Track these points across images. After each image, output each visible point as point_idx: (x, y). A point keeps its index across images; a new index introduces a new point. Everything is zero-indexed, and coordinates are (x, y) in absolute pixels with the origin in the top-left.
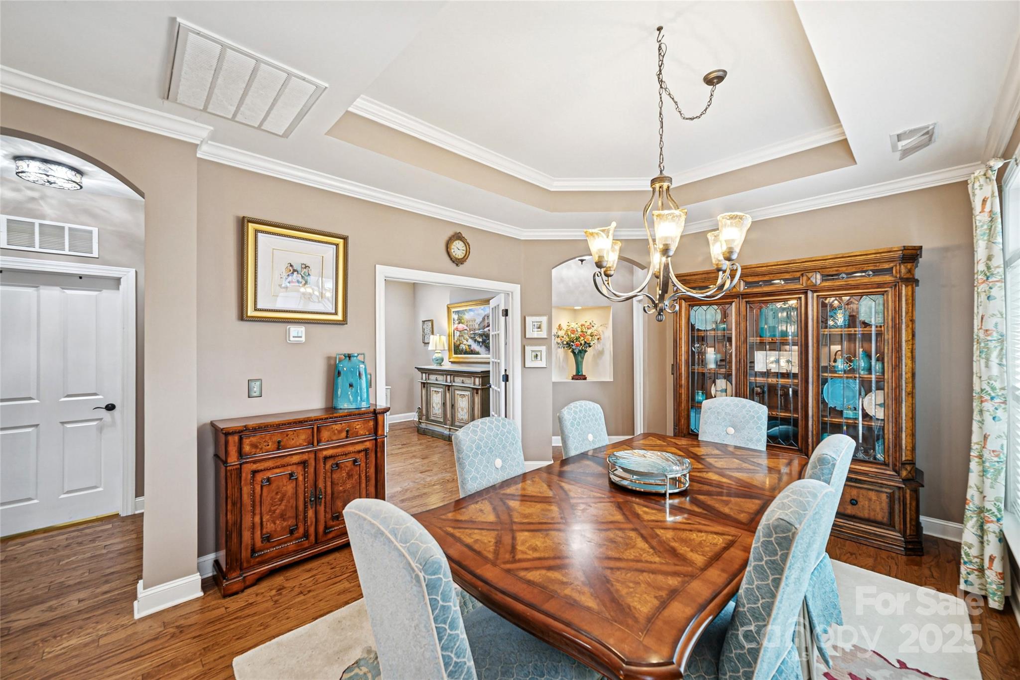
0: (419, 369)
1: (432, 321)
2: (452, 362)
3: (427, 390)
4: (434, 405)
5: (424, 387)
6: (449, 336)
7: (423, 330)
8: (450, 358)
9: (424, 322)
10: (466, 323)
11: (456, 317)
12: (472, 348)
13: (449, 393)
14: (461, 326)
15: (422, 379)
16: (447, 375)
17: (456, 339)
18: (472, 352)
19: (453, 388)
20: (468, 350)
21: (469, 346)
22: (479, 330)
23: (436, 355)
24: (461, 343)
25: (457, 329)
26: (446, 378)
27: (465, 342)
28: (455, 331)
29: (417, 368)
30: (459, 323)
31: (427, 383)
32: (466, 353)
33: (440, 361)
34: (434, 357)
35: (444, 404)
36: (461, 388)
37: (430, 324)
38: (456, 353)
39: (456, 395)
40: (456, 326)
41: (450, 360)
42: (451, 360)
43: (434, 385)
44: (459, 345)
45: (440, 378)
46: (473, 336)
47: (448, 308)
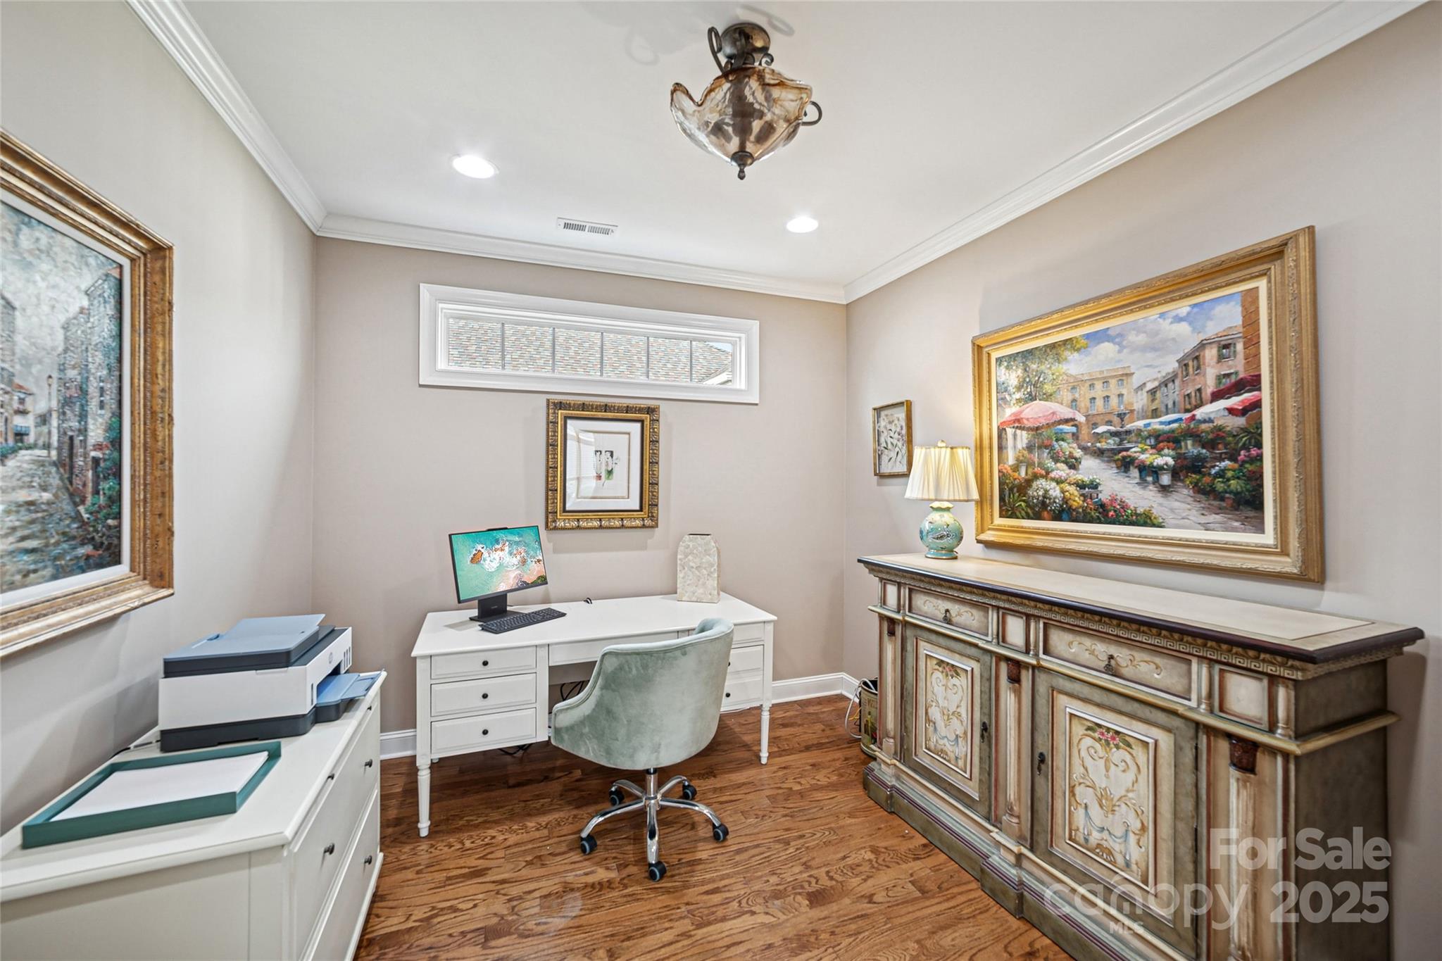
0: (873, 567)
1: (908, 406)
2: (989, 545)
3: (903, 648)
4: (935, 713)
5: (892, 633)
6: (980, 448)
7: (878, 434)
8: (981, 529)
9: (878, 410)
10: (1067, 396)
11: (1011, 377)
12: (1104, 496)
13: (1018, 694)
14: (1036, 411)
15: (884, 602)
16: (1003, 613)
17: (1011, 461)
18: (1105, 513)
19: (1042, 679)
20: (1077, 501)
21: (1081, 486)
22: (1155, 413)
23: (936, 516)
24: (1036, 477)
25: (1017, 423)
26: (1002, 625)
27: (1061, 471)
28: (1010, 431)
29: (866, 563)
30: (1031, 398)
31: (906, 624)
32: (1064, 512)
33: (948, 542)
34: (927, 526)
35: (985, 728)
36: (1086, 691)
37: (900, 414)
38: (1008, 510)
39: (1062, 721)
40: (1009, 412)
41: (983, 537)
42: (989, 536)
43: (933, 637)
44: (1029, 482)
45: (966, 616)
46: (1111, 443)
47: (978, 349)
